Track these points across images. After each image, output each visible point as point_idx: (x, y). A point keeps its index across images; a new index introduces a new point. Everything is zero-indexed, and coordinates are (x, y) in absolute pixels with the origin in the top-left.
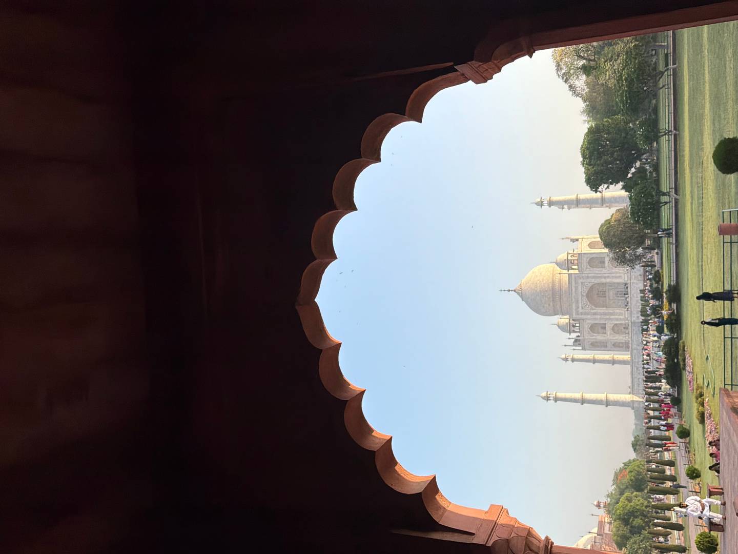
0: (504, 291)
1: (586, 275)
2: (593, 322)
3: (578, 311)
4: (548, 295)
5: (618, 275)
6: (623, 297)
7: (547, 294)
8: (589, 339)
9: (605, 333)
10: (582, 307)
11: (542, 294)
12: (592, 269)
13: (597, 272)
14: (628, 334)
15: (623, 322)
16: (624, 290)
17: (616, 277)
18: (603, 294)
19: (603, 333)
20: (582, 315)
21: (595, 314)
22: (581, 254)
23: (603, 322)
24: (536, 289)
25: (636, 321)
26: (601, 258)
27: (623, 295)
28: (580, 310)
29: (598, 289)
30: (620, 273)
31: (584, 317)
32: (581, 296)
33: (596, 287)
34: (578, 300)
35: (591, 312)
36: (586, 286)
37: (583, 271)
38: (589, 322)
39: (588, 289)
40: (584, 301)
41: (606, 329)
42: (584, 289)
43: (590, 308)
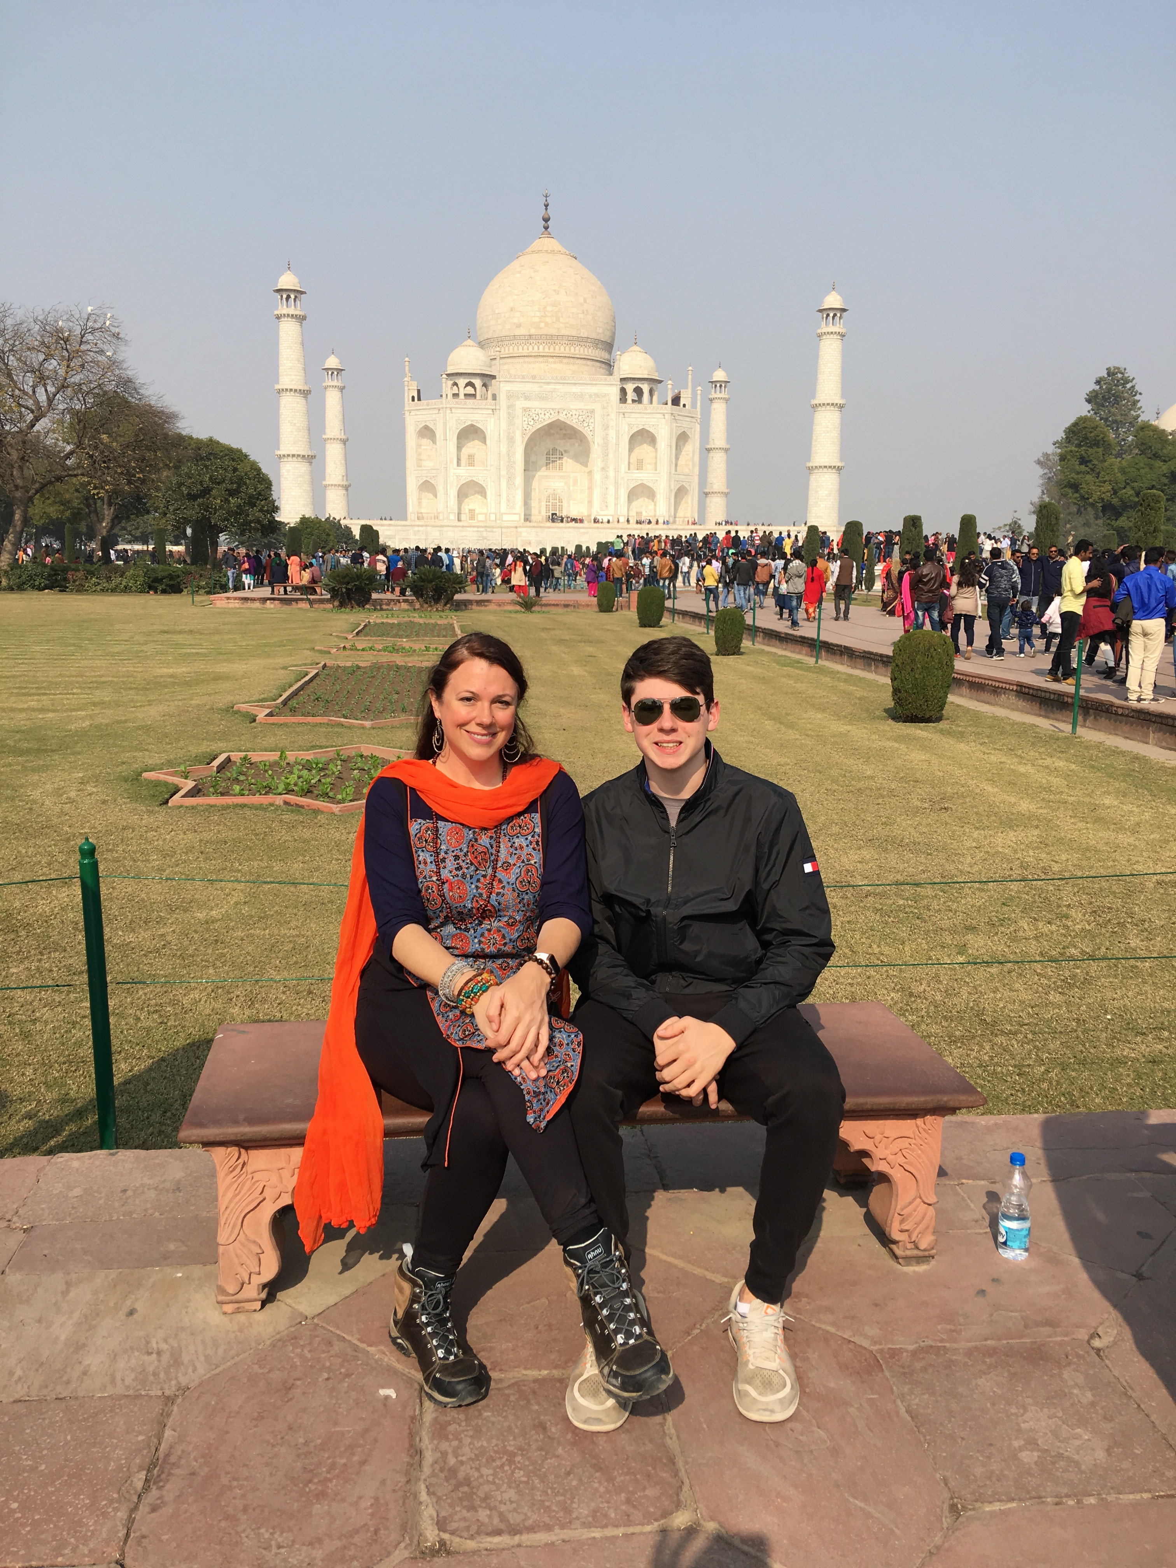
0: (546, 206)
1: (612, 423)
2: (488, 435)
3: (518, 398)
4: (547, 324)
5: (611, 500)
6: (548, 510)
7: (548, 320)
8: (445, 424)
9: (459, 465)
10: (529, 409)
11: (549, 308)
12: (626, 438)
13: (619, 450)
14: (458, 520)
15: (491, 509)
16: (564, 513)
17: (604, 496)
18: (554, 462)
19: (459, 460)
20: (509, 407)
21: (511, 440)
22: (668, 414)
23: (490, 460)
26: (656, 463)
27: (551, 512)
28: (520, 404)
29: (565, 451)
30: (616, 504)
31: (503, 413)
32: (558, 407)
33: (577, 445)
34: (546, 398)
35: (517, 431)
36: (584, 420)
37: (623, 415)
38: (489, 424)
39: (574, 425)
40: (544, 414)
41: (470, 466)
42: (577, 416)
43: (527, 429)
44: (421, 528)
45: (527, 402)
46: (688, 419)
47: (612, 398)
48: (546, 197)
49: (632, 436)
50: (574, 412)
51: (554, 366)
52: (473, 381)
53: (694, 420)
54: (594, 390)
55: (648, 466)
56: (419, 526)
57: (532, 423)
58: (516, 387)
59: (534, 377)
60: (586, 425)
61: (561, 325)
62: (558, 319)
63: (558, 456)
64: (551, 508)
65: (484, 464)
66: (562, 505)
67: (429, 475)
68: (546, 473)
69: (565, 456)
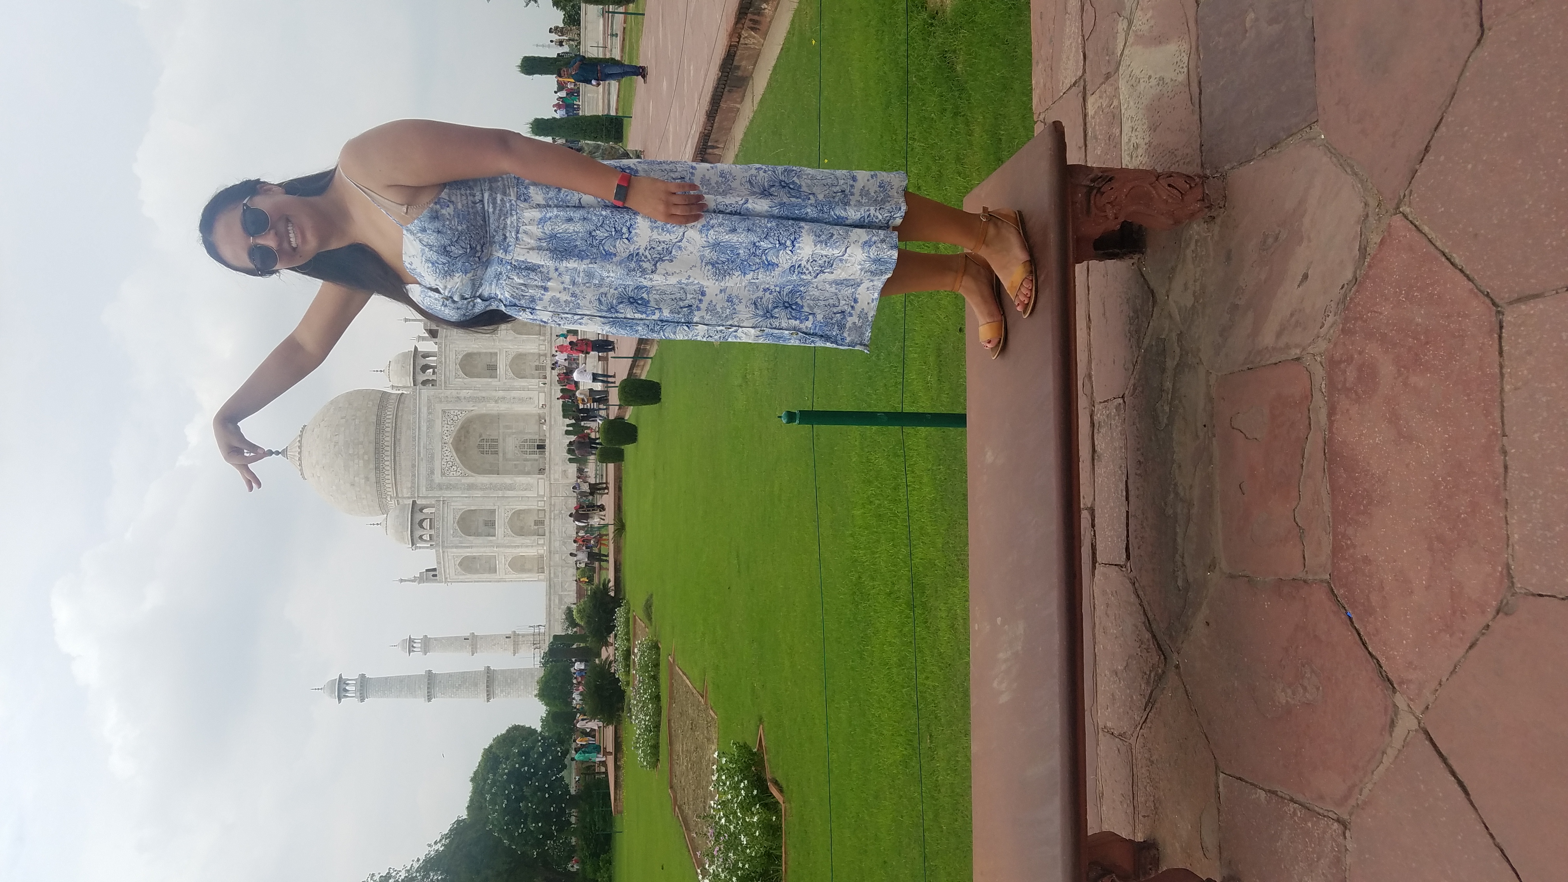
1: (454, 392)
2: (467, 508)
3: (432, 481)
4: (365, 453)
5: (524, 394)
6: (534, 453)
8: (456, 549)
9: (494, 537)
10: (442, 470)
11: (351, 451)
12: (468, 380)
13: (479, 387)
14: (545, 535)
15: (534, 507)
16: (538, 436)
17: (521, 401)
18: (490, 447)
19: (489, 535)
20: (441, 489)
21: (471, 487)
23: (488, 506)
26: (491, 353)
27: (537, 449)
28: (438, 478)
29: (480, 436)
31: (446, 495)
32: (440, 443)
33: (475, 426)
34: (433, 454)
35: (463, 481)
36: (452, 420)
37: (448, 383)
38: (457, 507)
39: (458, 428)
40: (447, 456)
41: (495, 525)
42: (448, 426)
43: (461, 472)
45: (436, 473)
47: (432, 393)
49: (467, 374)
50: (445, 429)
51: (404, 447)
52: (416, 522)
54: (424, 410)
57: (455, 468)
58: (423, 482)
59: (413, 466)
60: (456, 418)
61: (366, 439)
63: (485, 443)
64: (533, 450)
65: (493, 512)
66: (530, 440)
67: (503, 562)
68: (501, 454)
69: (484, 437)
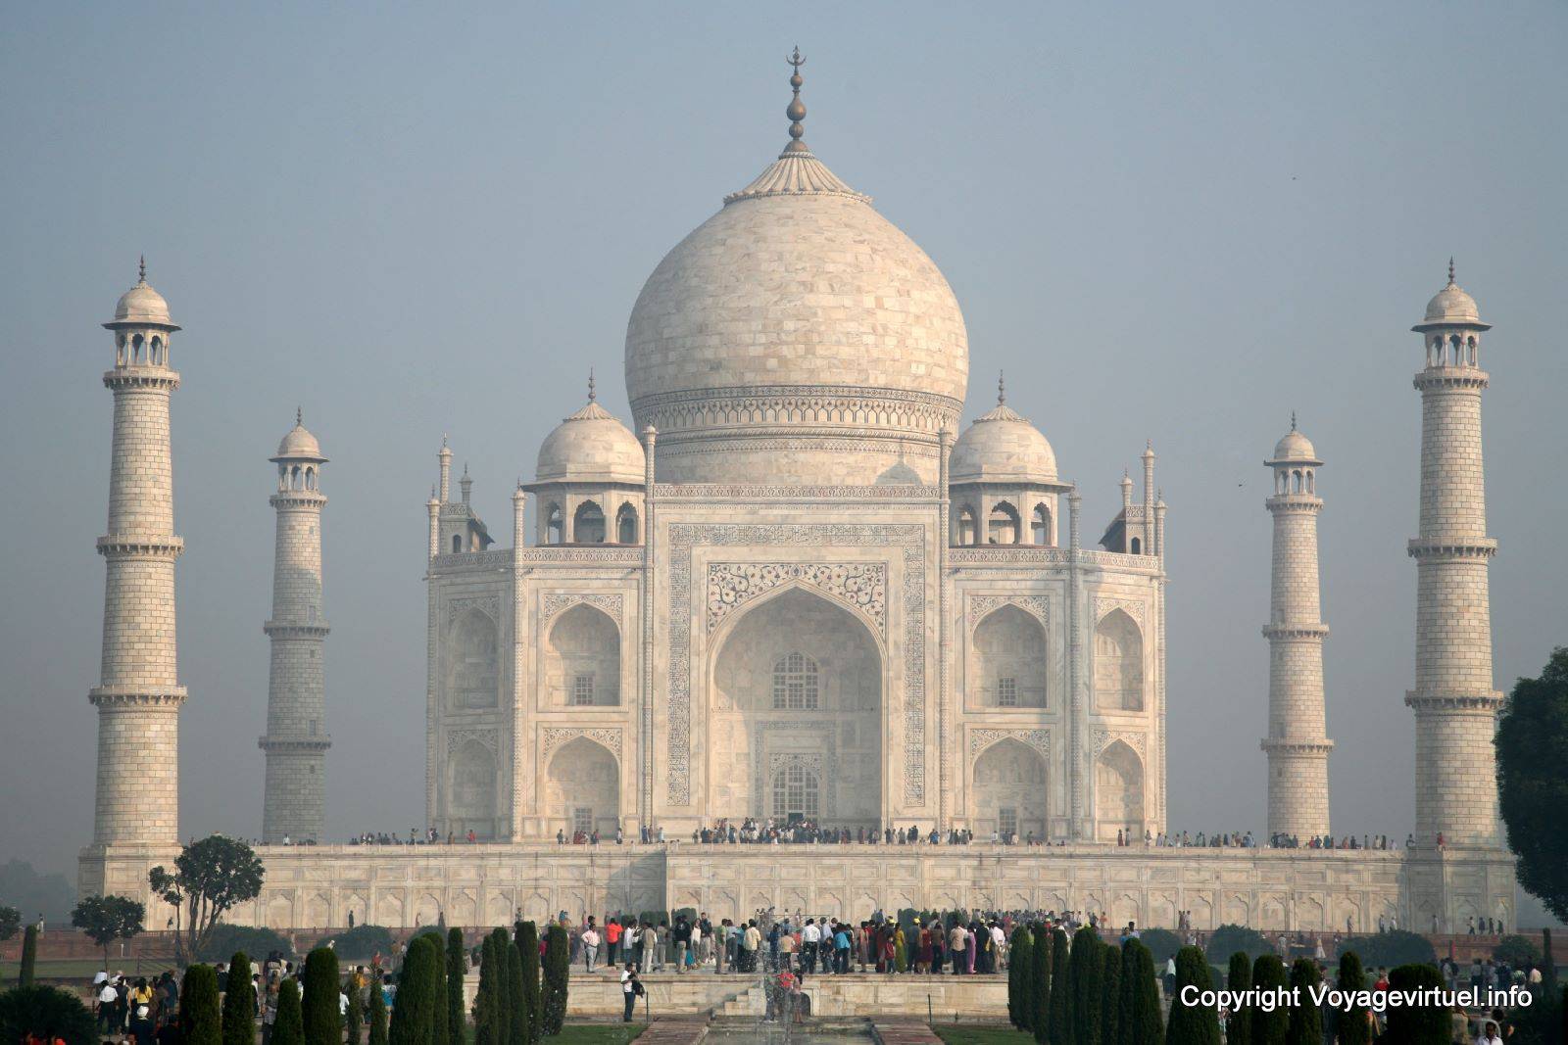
0: (796, 84)
1: (931, 595)
2: (625, 628)
3: (697, 540)
4: (783, 361)
5: (932, 781)
6: (779, 806)
7: (786, 351)
8: (518, 606)
9: (551, 701)
10: (726, 565)
11: (789, 325)
12: (968, 630)
13: (951, 657)
15: (628, 807)
16: (823, 814)
17: (916, 768)
20: (674, 562)
21: (680, 641)
22: (1071, 569)
23: (628, 688)
24: (822, 285)
25: (670, 884)
26: (1044, 689)
27: (788, 811)
28: (703, 553)
29: (825, 662)
30: (941, 791)
31: (661, 576)
32: (794, 559)
33: (847, 647)
34: (764, 540)
35: (695, 619)
36: (859, 590)
37: (958, 576)
38: (627, 603)
39: (836, 602)
40: (762, 577)
41: (579, 703)
42: (843, 579)
43: (721, 612)
44: (433, 862)
45: (717, 548)
46: (1130, 580)
47: (929, 536)
48: (796, 64)
49: (986, 622)
50: (836, 570)
51: (801, 457)
52: (597, 499)
53: (1145, 580)
54: (886, 516)
55: (1028, 696)
56: (427, 856)
57: (731, 598)
58: (695, 515)
60: (864, 599)
61: (819, 362)
62: (810, 350)
63: (805, 673)
64: (787, 801)
65: (613, 699)
66: (815, 795)
67: (479, 727)
68: (774, 716)
69: (822, 671)
